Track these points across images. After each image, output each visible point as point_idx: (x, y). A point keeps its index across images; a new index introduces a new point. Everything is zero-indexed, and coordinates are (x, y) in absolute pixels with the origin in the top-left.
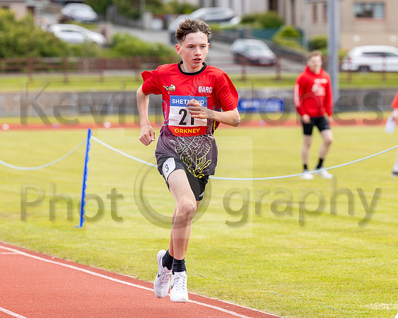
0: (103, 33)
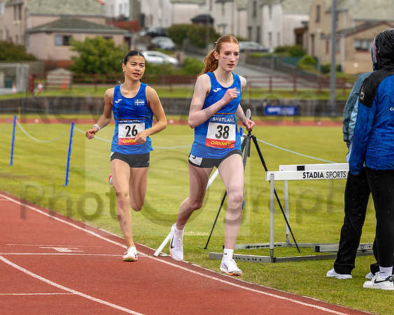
0: (178, 58)
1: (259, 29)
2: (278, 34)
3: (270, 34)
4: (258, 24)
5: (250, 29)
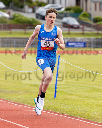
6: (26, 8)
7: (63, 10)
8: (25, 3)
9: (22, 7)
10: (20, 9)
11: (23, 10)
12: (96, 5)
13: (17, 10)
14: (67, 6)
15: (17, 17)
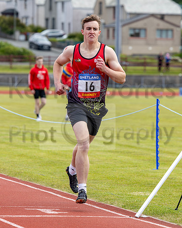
1: (54, 20)
2: (69, 24)
3: (63, 24)
4: (53, 16)
5: (47, 20)
6: (17, 34)
7: (65, 37)
8: (15, 28)
9: (12, 33)
10: (8, 36)
11: (13, 37)
12: (108, 31)
13: (6, 38)
14: (72, 32)
15: (4, 46)
